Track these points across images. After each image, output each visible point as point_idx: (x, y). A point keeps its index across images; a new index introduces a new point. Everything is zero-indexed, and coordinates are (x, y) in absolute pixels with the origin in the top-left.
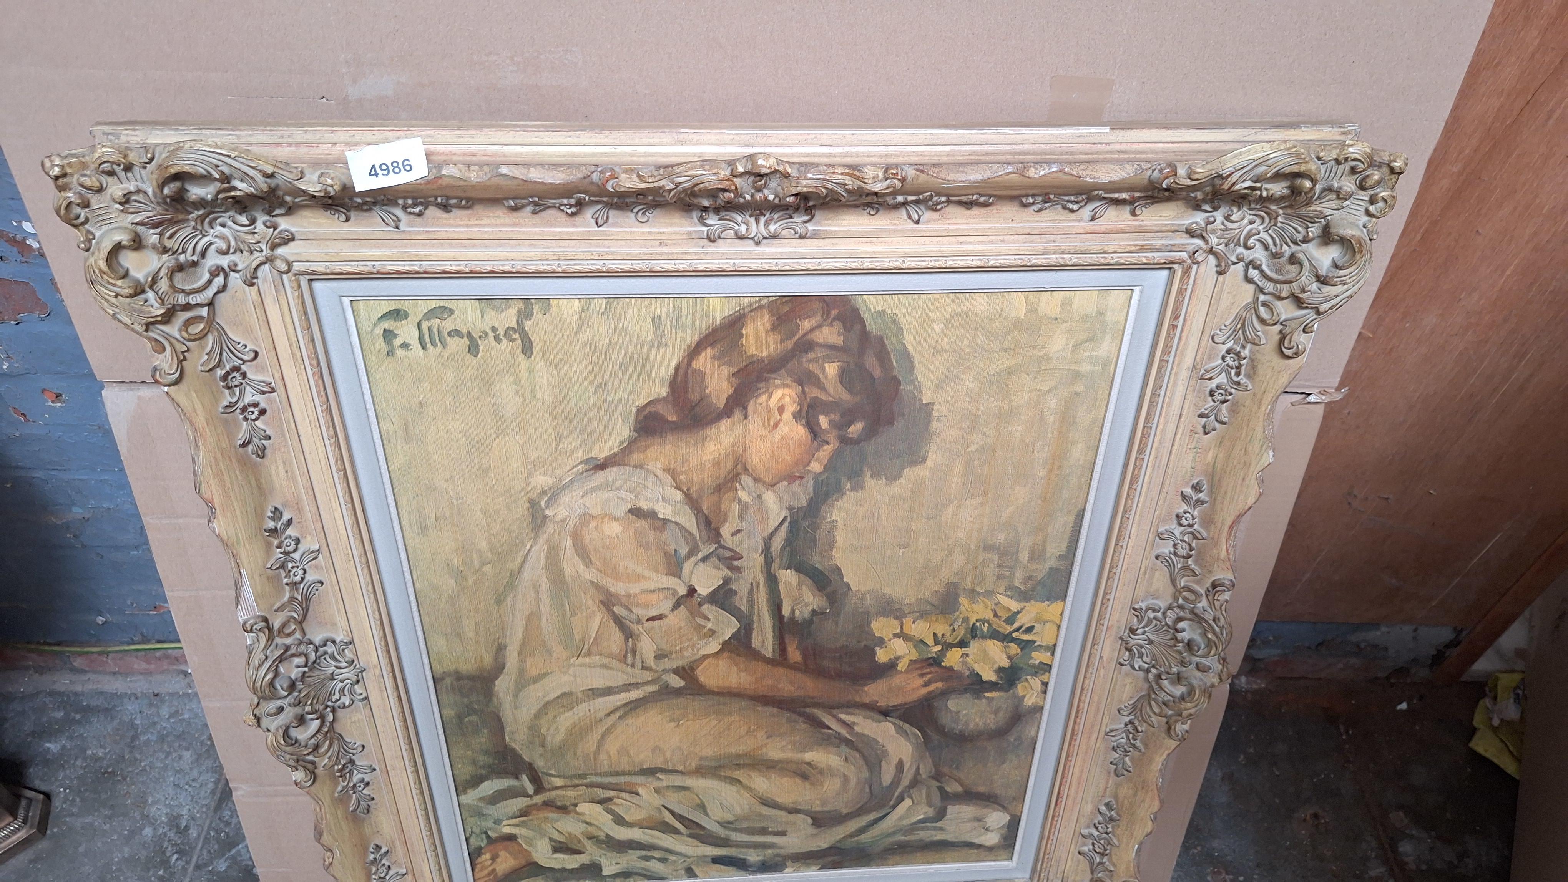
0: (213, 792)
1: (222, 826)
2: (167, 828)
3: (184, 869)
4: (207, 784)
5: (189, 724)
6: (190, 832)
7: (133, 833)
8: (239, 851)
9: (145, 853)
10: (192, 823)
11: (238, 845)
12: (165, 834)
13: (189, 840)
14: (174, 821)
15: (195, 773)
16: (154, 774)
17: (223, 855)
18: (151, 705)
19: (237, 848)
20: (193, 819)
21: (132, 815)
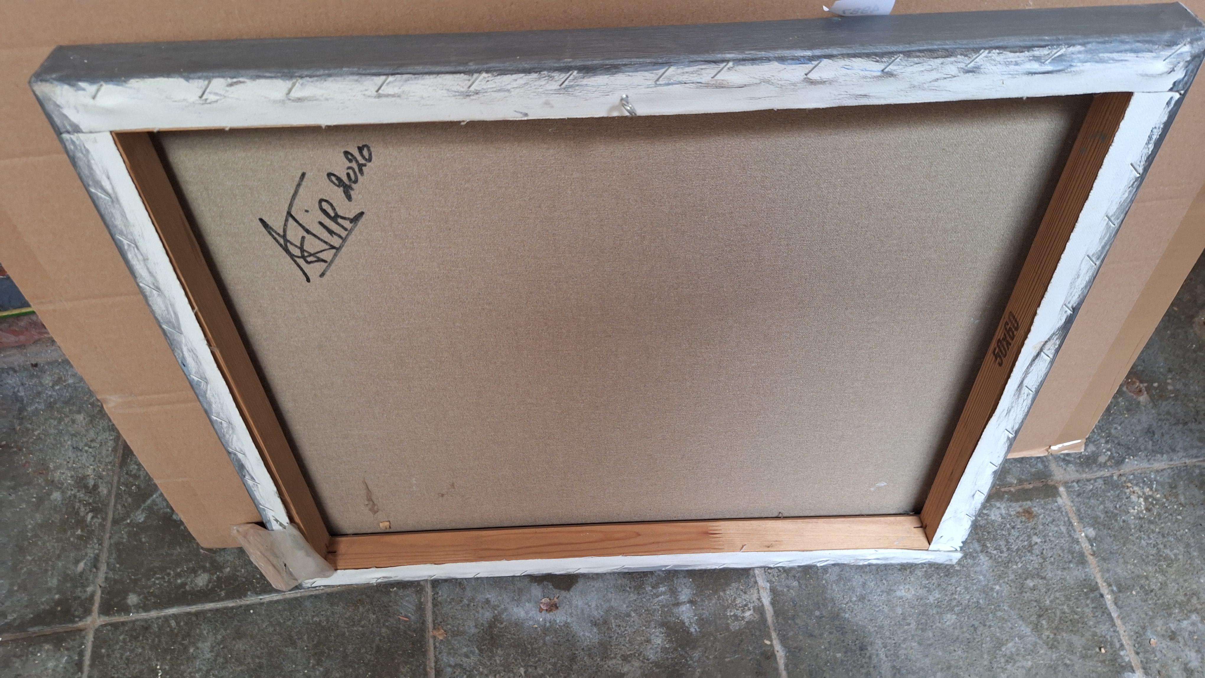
0: (115, 450)
1: (131, 479)
2: (75, 491)
3: (102, 526)
4: (106, 443)
5: (76, 389)
6: (100, 490)
7: (41, 500)
8: (154, 501)
9: (58, 517)
10: (100, 481)
11: (152, 496)
12: (75, 496)
13: (100, 497)
14: (81, 482)
15: (92, 434)
16: (50, 441)
17: (139, 507)
18: (32, 376)
19: (151, 499)
20: (100, 477)
21: (36, 482)
